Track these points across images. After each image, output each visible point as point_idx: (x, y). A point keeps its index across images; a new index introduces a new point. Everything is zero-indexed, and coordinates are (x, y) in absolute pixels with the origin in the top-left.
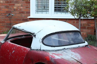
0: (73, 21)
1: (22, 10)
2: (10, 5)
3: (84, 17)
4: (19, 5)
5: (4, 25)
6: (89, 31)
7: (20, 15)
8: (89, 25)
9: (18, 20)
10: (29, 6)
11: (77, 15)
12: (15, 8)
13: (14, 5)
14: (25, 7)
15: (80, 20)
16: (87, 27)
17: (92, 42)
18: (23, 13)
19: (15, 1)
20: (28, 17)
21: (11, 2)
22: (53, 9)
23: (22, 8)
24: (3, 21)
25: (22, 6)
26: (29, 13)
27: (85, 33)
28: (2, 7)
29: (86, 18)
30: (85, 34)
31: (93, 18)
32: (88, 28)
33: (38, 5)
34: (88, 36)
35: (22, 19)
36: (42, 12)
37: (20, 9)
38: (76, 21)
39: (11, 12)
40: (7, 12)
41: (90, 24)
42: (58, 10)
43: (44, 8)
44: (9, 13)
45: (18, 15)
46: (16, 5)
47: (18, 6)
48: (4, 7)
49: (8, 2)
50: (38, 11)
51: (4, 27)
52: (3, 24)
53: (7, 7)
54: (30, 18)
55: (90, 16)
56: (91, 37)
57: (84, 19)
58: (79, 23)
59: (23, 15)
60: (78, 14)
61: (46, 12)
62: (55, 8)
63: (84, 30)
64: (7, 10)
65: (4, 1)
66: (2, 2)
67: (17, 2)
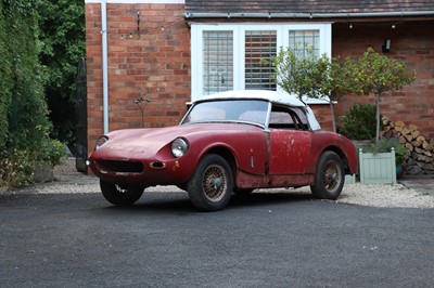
1: (167, 91)
2: (137, 79)
4: (158, 78)
7: (161, 102)
8: (322, 119)
9: (155, 114)
10: (182, 81)
12: (149, 85)
13: (146, 78)
14: (172, 84)
18: (168, 96)
19: (149, 69)
21: (139, 72)
23: (165, 84)
24: (120, 117)
25: (165, 81)
28: (119, 84)
33: (208, 76)
35: (165, 111)
37: (162, 89)
39: (139, 96)
40: (131, 96)
41: (324, 116)
42: (254, 86)
45: (156, 102)
46: (152, 78)
47: (157, 82)
48: (123, 84)
49: (133, 73)
50: (208, 90)
52: (121, 124)
53: (130, 84)
59: (168, 101)
60: (296, 87)
62: (246, 81)
64: (130, 90)
65: (125, 71)
66: (118, 72)
67: (154, 72)
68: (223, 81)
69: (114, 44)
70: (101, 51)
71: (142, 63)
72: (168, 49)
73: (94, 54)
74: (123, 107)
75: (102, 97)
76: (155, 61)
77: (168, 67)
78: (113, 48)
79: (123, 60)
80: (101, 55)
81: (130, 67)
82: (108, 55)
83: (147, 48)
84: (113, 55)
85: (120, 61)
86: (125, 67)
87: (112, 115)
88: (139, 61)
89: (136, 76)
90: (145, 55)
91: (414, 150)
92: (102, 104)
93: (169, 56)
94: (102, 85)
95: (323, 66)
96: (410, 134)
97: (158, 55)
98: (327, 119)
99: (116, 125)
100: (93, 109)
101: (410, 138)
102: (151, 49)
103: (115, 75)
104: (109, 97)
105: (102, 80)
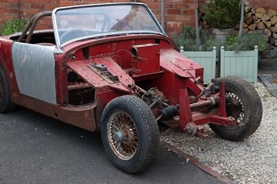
5: (6, 6)
6: (188, 19)
16: (183, 10)
27: (179, 23)
30: (178, 26)
32: (185, 12)
34: (184, 29)
41: (189, 4)
51: (6, 11)
56: (189, 31)
63: (178, 17)
91: (272, 36)
96: (269, 20)
98: (192, 7)
101: (269, 24)
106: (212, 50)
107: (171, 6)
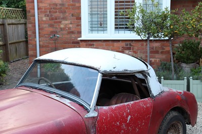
0: (141, 43)
1: (72, 30)
2: (55, 22)
3: (155, 37)
4: (67, 22)
6: (164, 56)
7: (68, 36)
8: (163, 49)
9: (66, 43)
10: (79, 24)
11: (144, 34)
12: (62, 26)
13: (60, 22)
14: (75, 25)
15: (148, 41)
16: (160, 51)
17: (165, 72)
18: (72, 32)
19: (62, 17)
20: (78, 39)
21: (56, 19)
22: (113, 26)
23: (71, 26)
24: (46, 44)
25: (71, 24)
26: (80, 33)
27: (158, 60)
28: (45, 26)
29: (157, 39)
30: (157, 61)
31: (167, 38)
32: (162, 53)
33: (92, 21)
34: (162, 64)
35: (71, 41)
36: (98, 30)
37: (69, 28)
38: (145, 44)
39: (56, 32)
40: (52, 32)
41: (164, 47)
42: (120, 28)
43: (101, 25)
44: (54, 33)
45: (66, 36)
46: (64, 22)
47: (66, 24)
48: (48, 25)
49: (52, 19)
50: (92, 31)
52: (47, 48)
53: (51, 26)
54: (81, 40)
55: (163, 36)
56: (165, 65)
57: (154, 40)
58: (148, 45)
59: (73, 36)
61: (104, 31)
62: (116, 25)
63: (157, 56)
64: (51, 29)
65: (48, 18)
66: (44, 19)
67: (64, 19)
68: (101, 24)
69: (41, 2)
70: (34, 6)
71: (58, 13)
72: (72, 5)
73: (30, 9)
74: (48, 39)
75: (35, 33)
76: (65, 12)
77: (73, 15)
78: (41, 5)
79: (47, 12)
80: (34, 9)
81: (51, 15)
82: (38, 9)
83: (60, 5)
84: (41, 9)
85: (45, 12)
86: (48, 16)
87: (41, 43)
88: (56, 12)
89: (54, 21)
90: (59, 8)
92: (35, 37)
93: (73, 9)
94: (35, 26)
95: (165, 17)
97: (67, 8)
98: (167, 49)
99: (44, 49)
100: (31, 40)
102: (63, 5)
103: (42, 21)
104: (39, 33)
105: (35, 23)
106: (183, 79)
107: (153, 48)
